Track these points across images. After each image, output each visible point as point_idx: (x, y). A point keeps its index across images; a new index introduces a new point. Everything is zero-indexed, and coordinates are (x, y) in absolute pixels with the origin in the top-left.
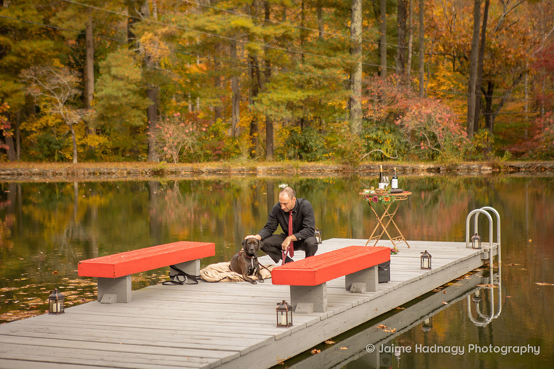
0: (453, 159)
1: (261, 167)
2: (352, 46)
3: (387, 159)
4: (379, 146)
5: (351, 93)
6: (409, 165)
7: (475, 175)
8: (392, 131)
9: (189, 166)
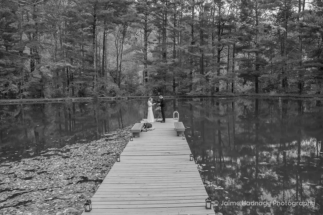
0: (119, 96)
1: (73, 99)
2: (94, 70)
3: (104, 96)
4: (101, 94)
5: (94, 81)
6: (109, 98)
8: (103, 90)
9: (54, 99)
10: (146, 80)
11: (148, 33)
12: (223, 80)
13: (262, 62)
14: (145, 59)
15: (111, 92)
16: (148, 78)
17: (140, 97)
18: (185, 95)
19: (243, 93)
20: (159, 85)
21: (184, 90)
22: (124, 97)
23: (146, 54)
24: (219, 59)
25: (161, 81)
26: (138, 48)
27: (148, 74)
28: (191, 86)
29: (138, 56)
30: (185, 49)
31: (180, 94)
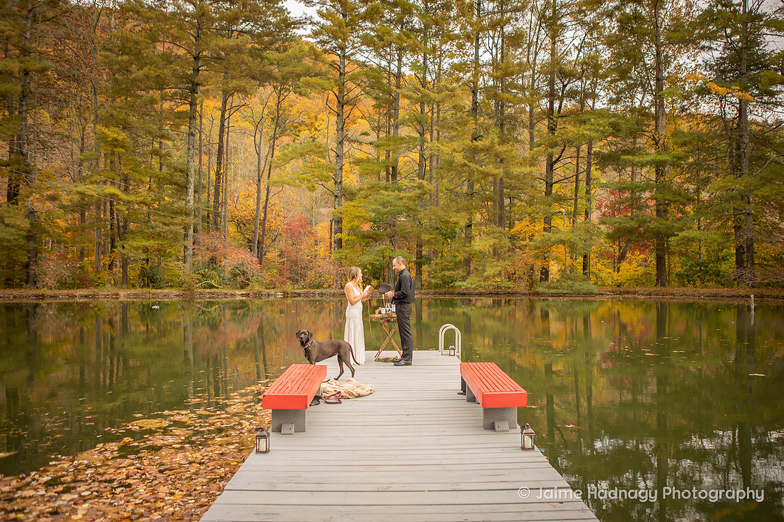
0: (257, 288)
1: (122, 293)
2: (187, 212)
3: (213, 287)
4: (205, 279)
5: (186, 243)
6: (230, 292)
7: (272, 298)
8: (214, 269)
9: (66, 292)
10: (339, 243)
11: (346, 108)
12: (564, 244)
13: (679, 195)
14: (336, 182)
15: (235, 275)
16: (344, 236)
17: (318, 291)
18: (451, 290)
19: (619, 286)
20: (376, 258)
21: (447, 273)
22: (272, 292)
23: (341, 169)
24: (550, 185)
25: (383, 247)
26: (317, 150)
27: (346, 225)
28: (467, 262)
29: (317, 172)
30: (454, 154)
31: (436, 286)
